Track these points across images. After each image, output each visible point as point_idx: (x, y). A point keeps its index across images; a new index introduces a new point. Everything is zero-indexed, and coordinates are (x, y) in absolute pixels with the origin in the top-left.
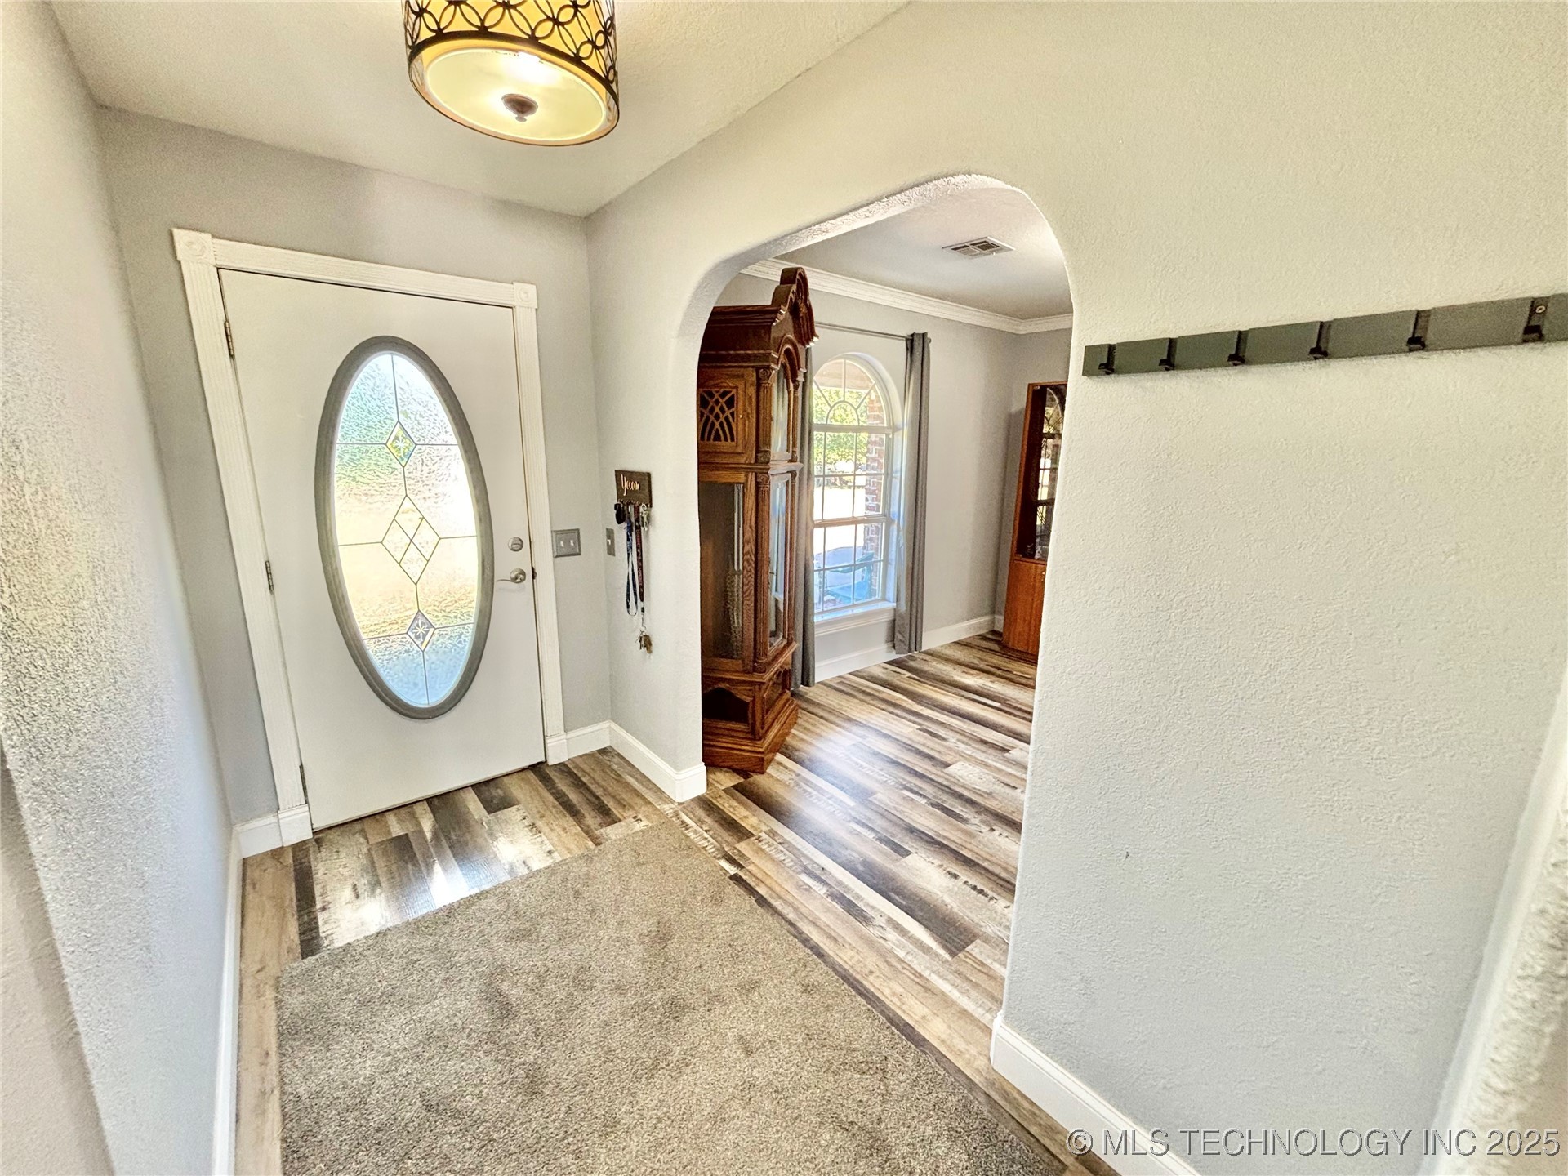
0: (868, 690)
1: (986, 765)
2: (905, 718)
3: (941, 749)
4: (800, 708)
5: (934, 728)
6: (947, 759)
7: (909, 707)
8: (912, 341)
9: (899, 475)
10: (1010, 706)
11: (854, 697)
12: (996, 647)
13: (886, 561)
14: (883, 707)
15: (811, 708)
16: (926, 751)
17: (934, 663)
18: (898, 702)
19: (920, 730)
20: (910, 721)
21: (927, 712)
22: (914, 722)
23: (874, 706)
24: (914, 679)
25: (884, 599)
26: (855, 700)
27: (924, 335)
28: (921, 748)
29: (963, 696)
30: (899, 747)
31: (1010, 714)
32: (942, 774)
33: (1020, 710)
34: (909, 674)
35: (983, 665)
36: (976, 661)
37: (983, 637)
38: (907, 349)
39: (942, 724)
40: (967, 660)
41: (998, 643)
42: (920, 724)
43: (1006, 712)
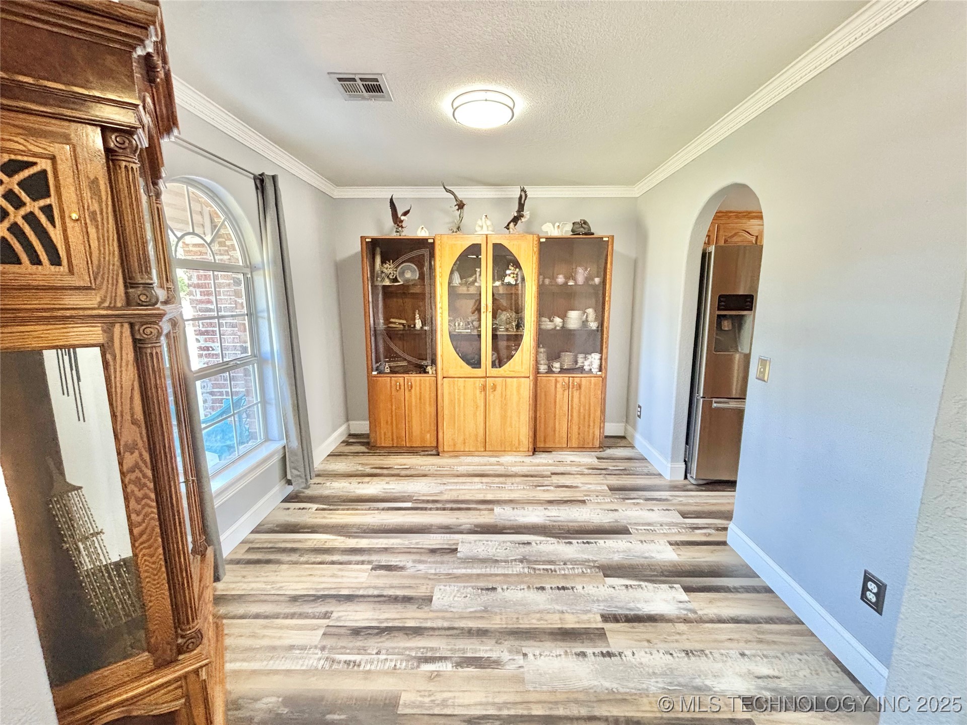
0: (289, 545)
1: (457, 578)
2: (349, 563)
3: (406, 582)
4: (225, 617)
5: (384, 559)
6: (422, 591)
7: (343, 546)
8: (262, 181)
9: (266, 315)
10: (417, 501)
11: (278, 562)
12: (363, 449)
13: (264, 402)
14: (319, 560)
15: (241, 609)
16: (400, 593)
17: (328, 484)
18: (327, 545)
19: (372, 569)
20: (357, 563)
21: (363, 543)
22: (363, 563)
23: (307, 563)
24: (324, 509)
25: (267, 439)
26: (284, 567)
27: (274, 178)
28: (391, 592)
29: (378, 509)
30: (372, 606)
31: (426, 509)
32: (431, 615)
33: (428, 501)
34: (315, 506)
35: (368, 470)
36: (360, 468)
37: (347, 443)
38: (257, 188)
39: (386, 550)
40: (353, 469)
41: (362, 444)
42: (369, 562)
43: (421, 509)
